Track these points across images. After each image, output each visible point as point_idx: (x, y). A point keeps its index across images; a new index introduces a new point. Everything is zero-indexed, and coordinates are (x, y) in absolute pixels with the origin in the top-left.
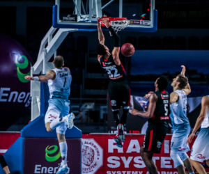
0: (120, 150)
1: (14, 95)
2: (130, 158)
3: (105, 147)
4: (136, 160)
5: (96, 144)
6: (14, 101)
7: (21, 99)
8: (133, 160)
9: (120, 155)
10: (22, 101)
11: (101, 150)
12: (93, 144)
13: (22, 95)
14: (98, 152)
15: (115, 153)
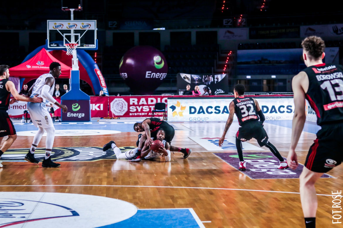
0: (136, 103)
1: (153, 75)
2: (141, 107)
3: (128, 102)
4: (144, 107)
5: (124, 100)
6: (154, 77)
7: (157, 77)
8: (142, 108)
9: (136, 106)
10: (158, 77)
11: (126, 104)
12: (122, 101)
13: (158, 75)
14: (125, 104)
15: (134, 105)
